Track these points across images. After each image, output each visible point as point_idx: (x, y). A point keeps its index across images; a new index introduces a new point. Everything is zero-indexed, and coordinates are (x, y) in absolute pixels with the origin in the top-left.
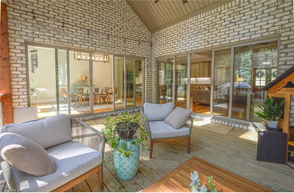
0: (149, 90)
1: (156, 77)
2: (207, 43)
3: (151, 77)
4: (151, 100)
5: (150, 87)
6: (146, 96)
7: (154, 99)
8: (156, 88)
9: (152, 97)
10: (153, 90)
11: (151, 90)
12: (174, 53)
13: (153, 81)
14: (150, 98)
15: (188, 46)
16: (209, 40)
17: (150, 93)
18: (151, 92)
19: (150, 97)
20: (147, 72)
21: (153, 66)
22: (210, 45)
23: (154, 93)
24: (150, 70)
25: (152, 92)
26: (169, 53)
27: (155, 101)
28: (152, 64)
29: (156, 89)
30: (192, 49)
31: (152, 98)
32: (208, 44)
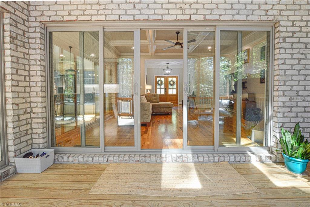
0: (22, 112)
1: (44, 74)
2: (180, 12)
3: (27, 73)
4: (32, 138)
5: (26, 102)
6: (10, 130)
7: (43, 133)
8: (44, 104)
9: (31, 129)
10: (34, 110)
11: (29, 110)
12: (102, 18)
13: (36, 86)
14: (27, 134)
15: (140, 10)
16: (184, 6)
17: (26, 120)
18: (28, 116)
19: (27, 130)
20: (12, 56)
21: (35, 43)
22: (187, 17)
23: (38, 118)
24: (25, 54)
25: (33, 115)
26: (87, 15)
27: (43, 138)
28: (29, 38)
29: (45, 107)
30: (148, 17)
31: (34, 131)
32: (182, 14)
